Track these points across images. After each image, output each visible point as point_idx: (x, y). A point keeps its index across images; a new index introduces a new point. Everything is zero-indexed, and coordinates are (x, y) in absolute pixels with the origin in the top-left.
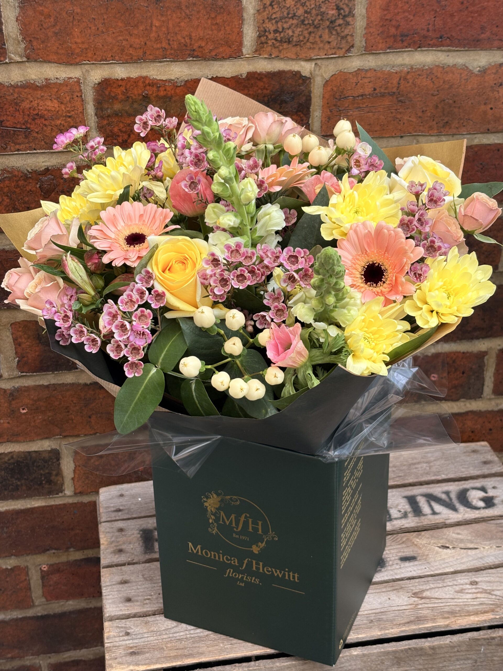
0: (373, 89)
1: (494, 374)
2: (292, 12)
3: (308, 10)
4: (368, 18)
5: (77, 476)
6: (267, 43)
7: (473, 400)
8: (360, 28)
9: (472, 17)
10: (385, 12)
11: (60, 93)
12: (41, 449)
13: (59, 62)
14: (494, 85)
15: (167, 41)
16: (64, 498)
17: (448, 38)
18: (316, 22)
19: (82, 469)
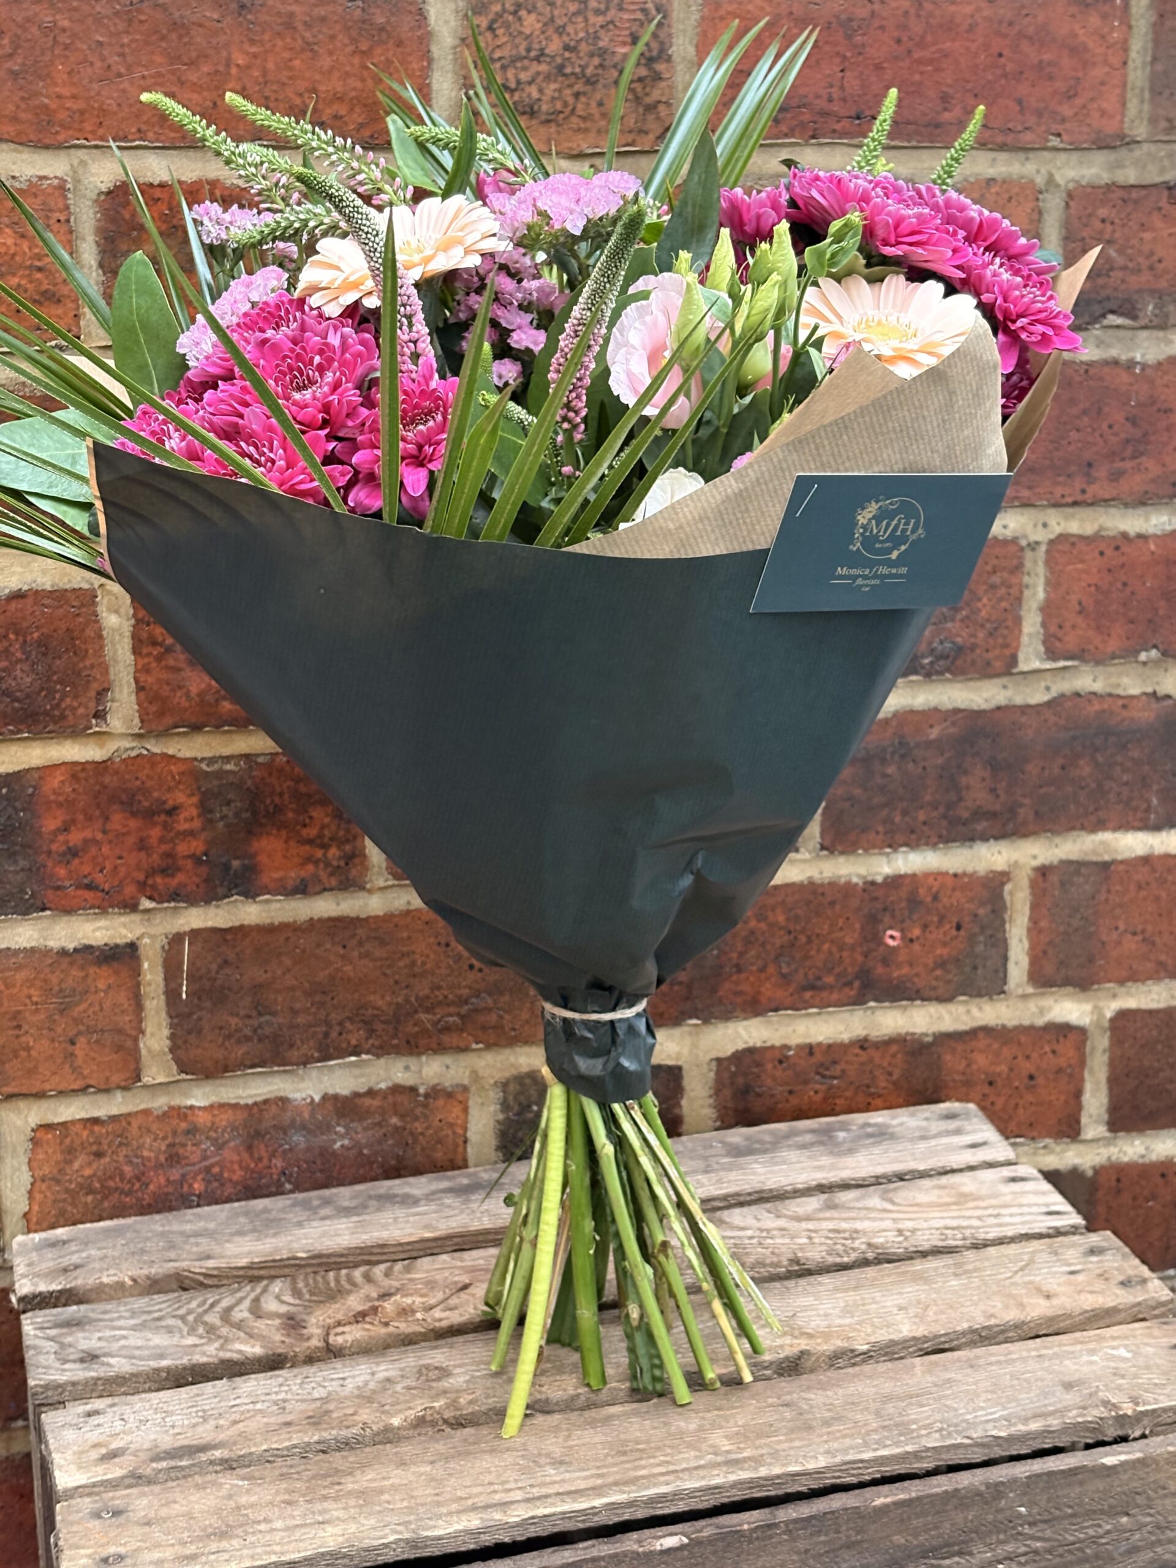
1: (1029, 930)
2: (537, 46)
3: (572, 44)
5: (36, 1208)
7: (986, 998)
9: (922, 73)
13: (21, 141)
16: (2, 1274)
18: (589, 71)
19: (49, 1188)
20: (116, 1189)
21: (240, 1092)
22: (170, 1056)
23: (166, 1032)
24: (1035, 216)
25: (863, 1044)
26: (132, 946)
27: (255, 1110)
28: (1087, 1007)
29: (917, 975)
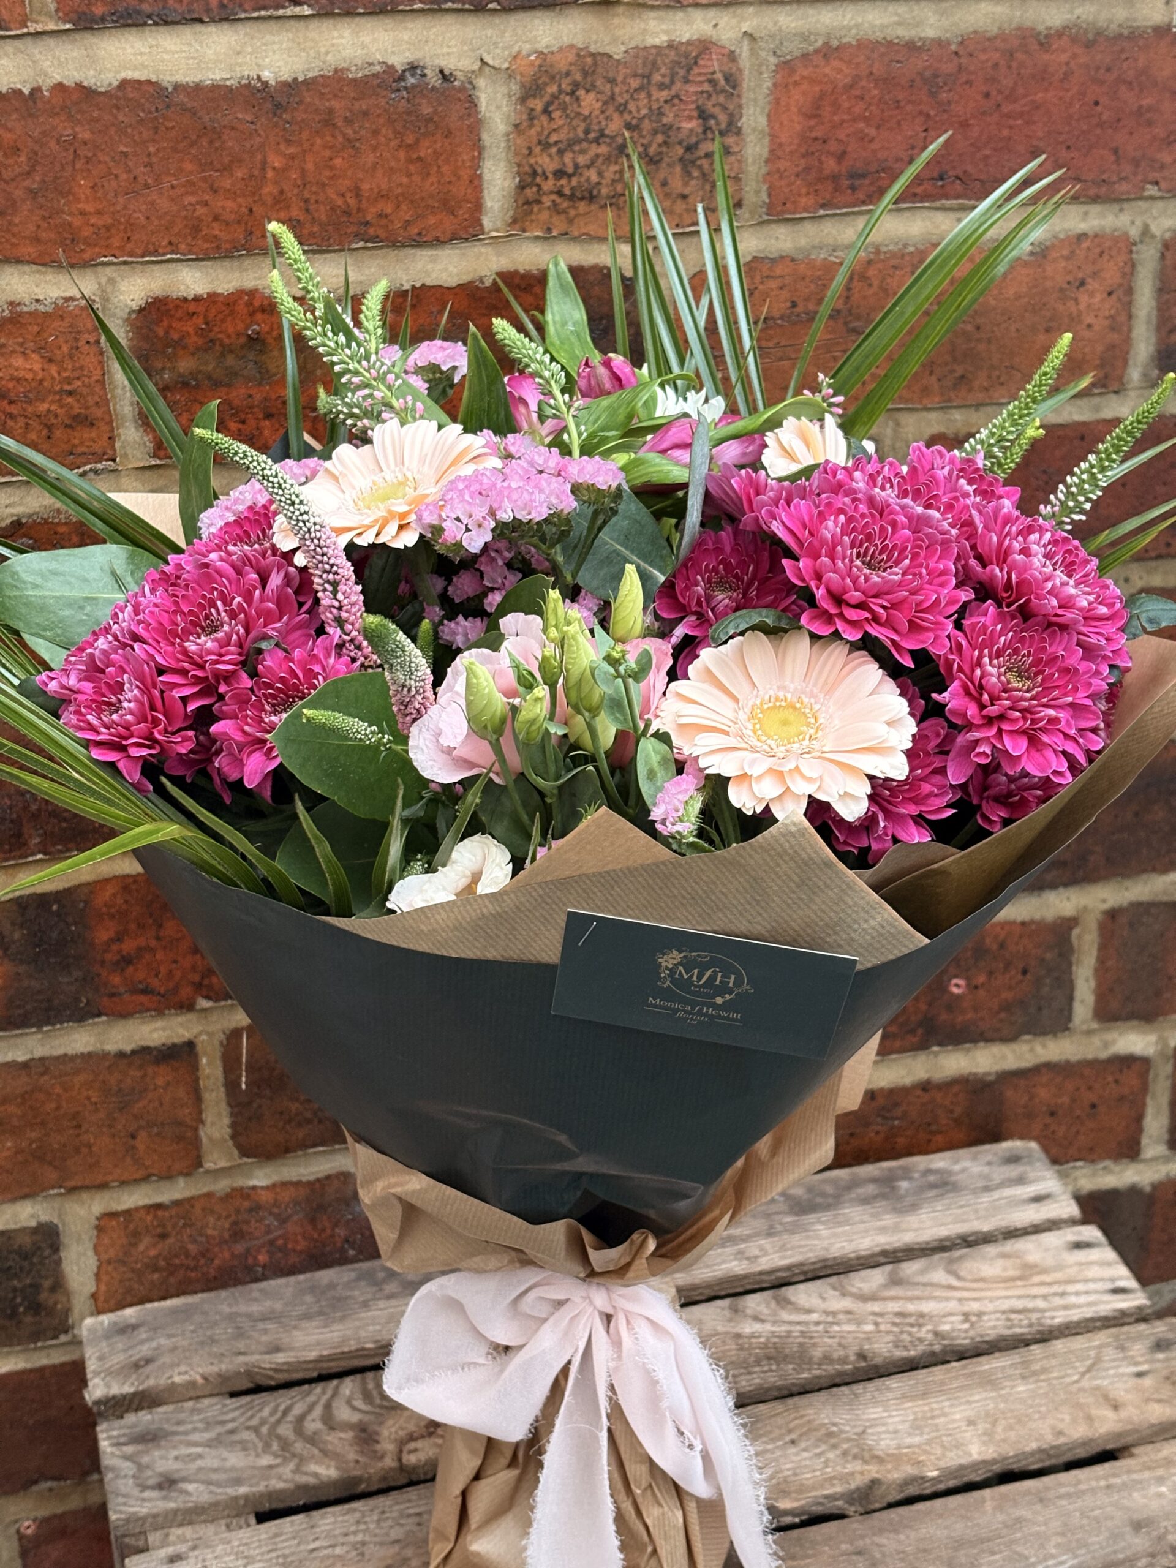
0: (789, 304)
1: (1096, 970)
2: (596, 128)
3: (634, 122)
4: (773, 136)
5: (103, 1288)
6: (539, 202)
7: (1050, 1037)
8: (754, 162)
9: (1011, 127)
10: (812, 123)
11: (45, 335)
12: (13, 1227)
13: (44, 261)
14: (1065, 286)
15: (302, 204)
16: (72, 1348)
17: (958, 178)
18: (652, 150)
19: (115, 1269)
20: (182, 1265)
21: (302, 1170)
22: (231, 1143)
23: (227, 1121)
24: (1127, 270)
25: (925, 1086)
26: (190, 1045)
27: (317, 1185)
28: (1152, 1038)
29: (982, 1019)
